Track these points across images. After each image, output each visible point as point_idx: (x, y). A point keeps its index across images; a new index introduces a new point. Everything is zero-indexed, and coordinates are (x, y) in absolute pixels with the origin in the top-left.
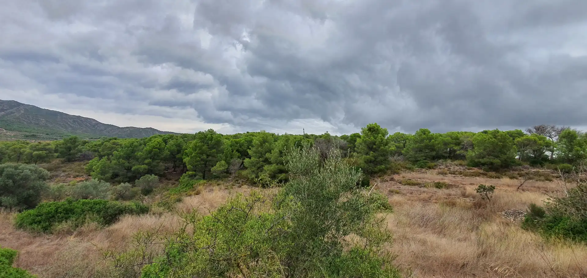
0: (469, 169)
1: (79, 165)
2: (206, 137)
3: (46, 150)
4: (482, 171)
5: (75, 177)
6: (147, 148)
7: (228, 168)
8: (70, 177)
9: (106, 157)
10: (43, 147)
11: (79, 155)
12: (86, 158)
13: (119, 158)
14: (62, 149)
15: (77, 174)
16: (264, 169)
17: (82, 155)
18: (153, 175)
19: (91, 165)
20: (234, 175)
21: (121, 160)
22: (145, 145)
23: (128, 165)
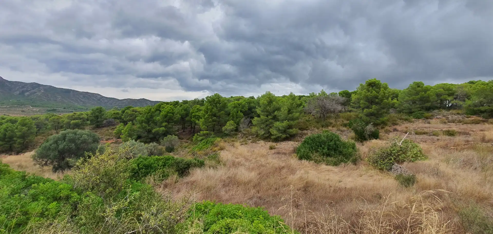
0: (468, 118)
1: (108, 130)
2: (214, 100)
3: (80, 119)
4: (481, 119)
5: (107, 140)
6: (163, 113)
7: (237, 127)
8: (103, 140)
9: (131, 122)
10: (78, 117)
11: (105, 122)
12: (110, 124)
13: (141, 122)
14: (92, 118)
15: (108, 137)
16: (275, 125)
17: (107, 122)
18: (173, 135)
19: (119, 130)
20: (244, 132)
21: (144, 124)
22: (160, 111)
23: (148, 128)
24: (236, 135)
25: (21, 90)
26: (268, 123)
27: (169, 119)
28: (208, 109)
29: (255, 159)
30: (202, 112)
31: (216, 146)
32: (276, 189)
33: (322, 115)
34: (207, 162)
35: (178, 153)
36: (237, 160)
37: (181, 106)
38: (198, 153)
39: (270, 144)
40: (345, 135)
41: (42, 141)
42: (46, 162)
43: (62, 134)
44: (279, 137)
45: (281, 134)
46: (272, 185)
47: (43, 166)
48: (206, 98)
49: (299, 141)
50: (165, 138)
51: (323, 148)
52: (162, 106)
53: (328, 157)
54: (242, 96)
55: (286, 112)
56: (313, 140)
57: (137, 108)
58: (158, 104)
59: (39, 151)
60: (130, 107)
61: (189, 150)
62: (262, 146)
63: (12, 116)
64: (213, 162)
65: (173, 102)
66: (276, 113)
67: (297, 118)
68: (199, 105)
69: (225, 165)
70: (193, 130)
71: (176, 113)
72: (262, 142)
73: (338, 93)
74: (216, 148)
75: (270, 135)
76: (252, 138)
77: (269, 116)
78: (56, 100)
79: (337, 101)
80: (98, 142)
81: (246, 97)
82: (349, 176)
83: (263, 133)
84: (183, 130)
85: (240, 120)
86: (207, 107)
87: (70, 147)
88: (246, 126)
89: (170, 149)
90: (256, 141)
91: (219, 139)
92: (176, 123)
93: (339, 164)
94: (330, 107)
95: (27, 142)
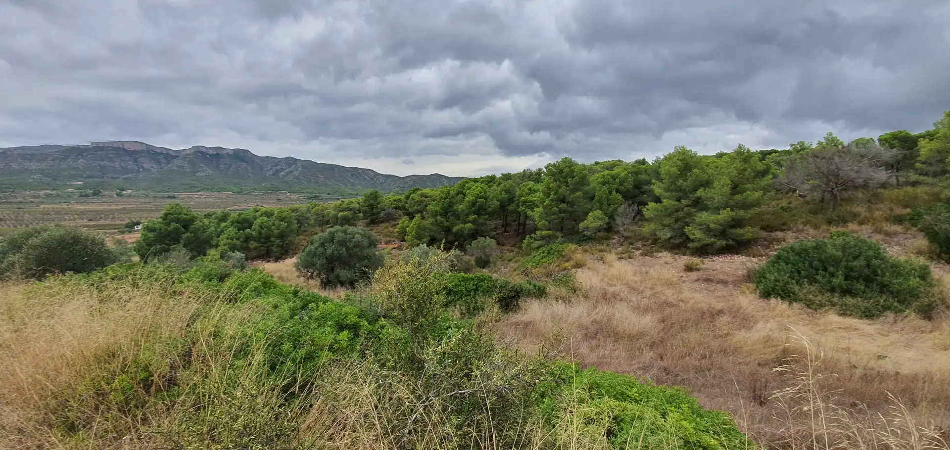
1: (387, 227)
2: (561, 171)
3: (351, 210)
5: (386, 244)
6: (469, 198)
7: (608, 223)
8: (381, 243)
9: (419, 215)
10: (346, 206)
11: (382, 215)
12: (390, 218)
13: (435, 214)
14: (364, 208)
15: (388, 239)
16: (698, 220)
17: (385, 214)
18: (487, 237)
19: (403, 228)
20: (626, 234)
21: (439, 217)
22: (464, 195)
23: (447, 224)
24: (608, 238)
25: (274, 169)
26: (680, 214)
27: (479, 209)
28: (549, 189)
29: (652, 288)
30: (537, 194)
31: (568, 261)
32: (704, 357)
33: (828, 196)
34: (551, 289)
35: (496, 269)
36: (612, 289)
37: (500, 184)
38: (533, 271)
39: (685, 260)
40: (899, 244)
41: (305, 243)
42: (312, 273)
43: (330, 233)
44: (707, 245)
45: (713, 240)
46: (694, 348)
47: (308, 279)
48: (545, 168)
49: (762, 256)
50: (473, 242)
51: (833, 275)
52: (467, 185)
53: (845, 295)
54: (619, 161)
55: (727, 189)
56: (802, 253)
57: (427, 191)
58: (459, 182)
59: (303, 258)
60: (417, 189)
61: (516, 265)
62: (666, 263)
63: (266, 207)
64: (563, 291)
65: (486, 178)
66: (700, 193)
67: (757, 203)
68: (533, 181)
69: (586, 297)
70: (522, 228)
71: (491, 197)
72: (666, 256)
73: (876, 139)
74: (567, 264)
75: (685, 241)
76: (643, 245)
77: (683, 201)
78: (317, 183)
79: (872, 158)
80: (375, 246)
81: (628, 162)
82: (908, 346)
83: (669, 235)
84: (503, 229)
85: (616, 209)
86: (548, 184)
87: (341, 252)
88: (627, 221)
89: (483, 263)
90: (652, 252)
91: (572, 246)
92: (492, 215)
93: (879, 316)
94: (853, 175)
95: (287, 244)
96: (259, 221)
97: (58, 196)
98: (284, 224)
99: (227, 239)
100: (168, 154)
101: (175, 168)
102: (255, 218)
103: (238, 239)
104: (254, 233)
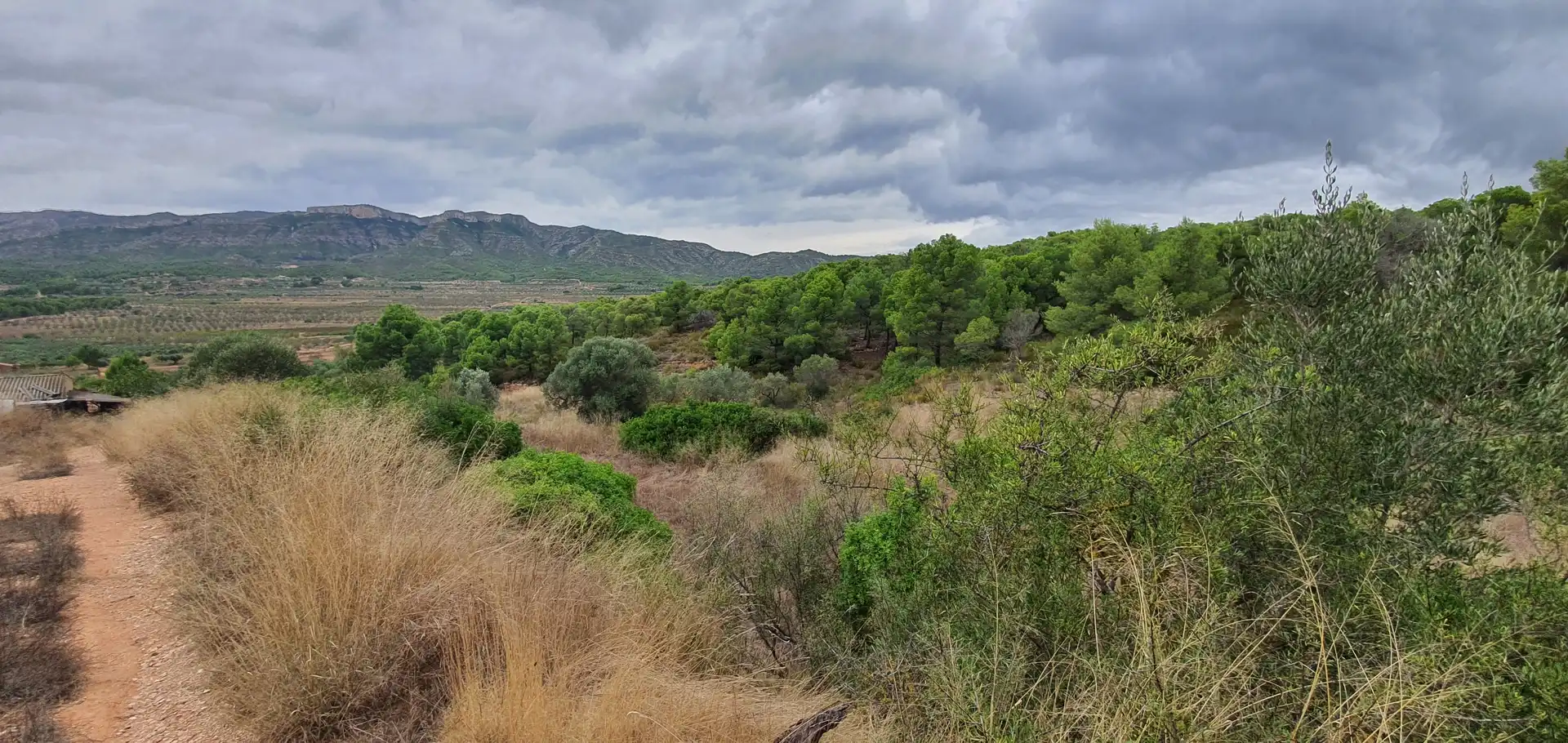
1: (695, 338)
2: (937, 257)
3: (643, 311)
6: (808, 295)
7: (997, 338)
9: (737, 319)
10: (637, 306)
11: (691, 318)
12: (701, 324)
13: (758, 320)
14: (665, 309)
15: (695, 355)
17: (696, 318)
18: (825, 355)
19: (714, 338)
21: (763, 325)
22: (804, 290)
23: (774, 334)
24: (996, 360)
27: (822, 312)
48: (916, 250)
50: (804, 361)
57: (756, 282)
66: (1121, 293)
77: (1097, 305)
84: (865, 342)
85: (1015, 316)
88: (1024, 335)
96: (518, 327)
97: (264, 285)
98: (550, 333)
99: (476, 351)
100: (411, 223)
101: (421, 245)
102: (515, 322)
103: (490, 352)
104: (510, 344)
